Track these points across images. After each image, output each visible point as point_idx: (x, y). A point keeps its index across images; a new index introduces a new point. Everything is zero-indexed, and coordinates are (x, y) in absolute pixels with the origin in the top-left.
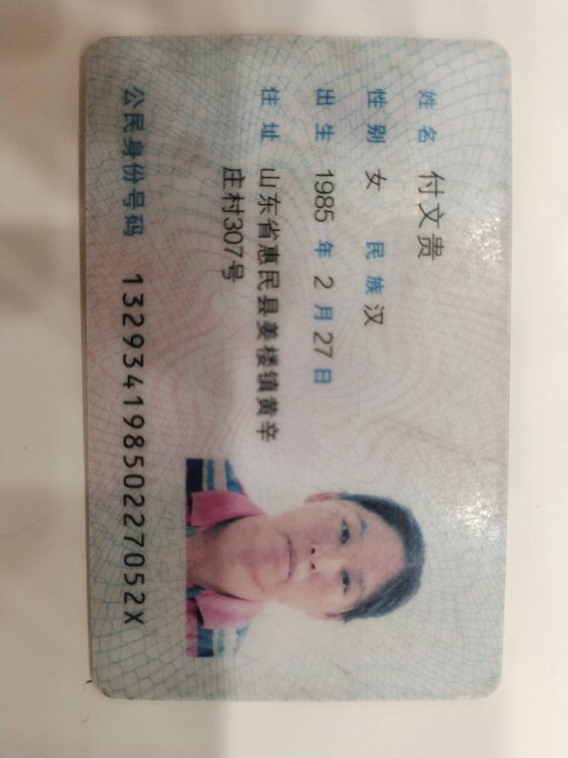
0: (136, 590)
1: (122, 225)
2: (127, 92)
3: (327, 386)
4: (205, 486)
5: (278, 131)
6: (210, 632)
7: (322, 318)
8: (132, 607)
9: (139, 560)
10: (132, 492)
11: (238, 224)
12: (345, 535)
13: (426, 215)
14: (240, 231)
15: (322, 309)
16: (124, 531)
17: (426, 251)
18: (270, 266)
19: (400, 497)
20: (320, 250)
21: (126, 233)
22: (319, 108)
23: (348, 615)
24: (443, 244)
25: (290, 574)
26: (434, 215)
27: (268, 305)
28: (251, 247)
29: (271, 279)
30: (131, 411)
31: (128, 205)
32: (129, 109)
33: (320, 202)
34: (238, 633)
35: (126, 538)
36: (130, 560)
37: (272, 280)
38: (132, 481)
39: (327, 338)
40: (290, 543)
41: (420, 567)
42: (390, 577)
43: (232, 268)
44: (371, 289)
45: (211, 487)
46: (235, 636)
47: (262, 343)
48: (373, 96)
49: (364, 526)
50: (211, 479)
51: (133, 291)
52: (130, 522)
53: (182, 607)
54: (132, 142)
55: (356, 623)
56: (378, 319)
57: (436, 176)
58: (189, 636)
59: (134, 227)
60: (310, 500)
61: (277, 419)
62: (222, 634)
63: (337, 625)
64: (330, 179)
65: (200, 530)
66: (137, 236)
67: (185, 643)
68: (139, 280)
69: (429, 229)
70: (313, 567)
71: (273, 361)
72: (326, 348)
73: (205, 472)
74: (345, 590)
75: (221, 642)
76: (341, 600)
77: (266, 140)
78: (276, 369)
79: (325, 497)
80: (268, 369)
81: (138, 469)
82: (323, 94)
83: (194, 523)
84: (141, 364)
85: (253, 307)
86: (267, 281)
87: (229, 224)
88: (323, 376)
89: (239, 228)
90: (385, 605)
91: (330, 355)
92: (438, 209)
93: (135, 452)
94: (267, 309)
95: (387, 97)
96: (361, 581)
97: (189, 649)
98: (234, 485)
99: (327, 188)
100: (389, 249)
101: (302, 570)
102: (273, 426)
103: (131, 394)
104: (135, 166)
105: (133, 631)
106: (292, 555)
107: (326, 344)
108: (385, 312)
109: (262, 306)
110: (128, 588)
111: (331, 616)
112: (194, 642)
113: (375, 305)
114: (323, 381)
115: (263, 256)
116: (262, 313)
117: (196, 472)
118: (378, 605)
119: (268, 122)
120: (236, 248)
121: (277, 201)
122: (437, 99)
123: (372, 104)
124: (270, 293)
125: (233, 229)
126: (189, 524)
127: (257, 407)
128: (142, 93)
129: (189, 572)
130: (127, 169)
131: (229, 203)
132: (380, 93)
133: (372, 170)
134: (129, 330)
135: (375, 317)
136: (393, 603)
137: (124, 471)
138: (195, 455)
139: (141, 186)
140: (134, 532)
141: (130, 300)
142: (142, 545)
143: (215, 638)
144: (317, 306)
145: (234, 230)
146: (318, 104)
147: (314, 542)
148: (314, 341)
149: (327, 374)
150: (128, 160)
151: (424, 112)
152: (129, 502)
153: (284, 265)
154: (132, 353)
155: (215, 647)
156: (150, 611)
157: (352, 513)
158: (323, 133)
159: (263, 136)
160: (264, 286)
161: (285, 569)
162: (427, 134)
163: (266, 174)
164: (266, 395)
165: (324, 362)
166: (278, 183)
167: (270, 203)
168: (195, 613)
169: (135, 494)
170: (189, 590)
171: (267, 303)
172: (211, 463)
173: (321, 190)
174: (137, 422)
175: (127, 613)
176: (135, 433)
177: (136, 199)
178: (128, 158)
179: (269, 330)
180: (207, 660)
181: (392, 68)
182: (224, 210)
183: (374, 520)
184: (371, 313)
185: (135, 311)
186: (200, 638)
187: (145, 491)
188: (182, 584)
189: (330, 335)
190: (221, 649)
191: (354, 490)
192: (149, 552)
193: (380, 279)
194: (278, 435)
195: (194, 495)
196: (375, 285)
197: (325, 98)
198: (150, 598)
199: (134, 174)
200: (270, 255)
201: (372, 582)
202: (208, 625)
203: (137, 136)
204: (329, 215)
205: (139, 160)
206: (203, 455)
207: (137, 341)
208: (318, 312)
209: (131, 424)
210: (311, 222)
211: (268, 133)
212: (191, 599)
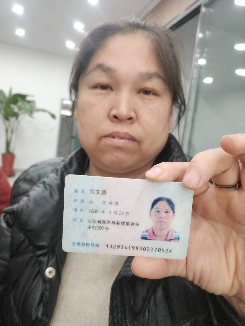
0: (165, 250)
1: (97, 247)
2: (73, 245)
3: (129, 213)
4: (146, 236)
5: (81, 219)
6: (175, 238)
7: (116, 213)
9: (160, 249)
12: (158, 212)
13: (98, 193)
15: (115, 213)
16: (154, 251)
17: (105, 193)
18: (106, 222)
19: (152, 201)
20: (104, 213)
21: (99, 247)
22: (77, 211)
23: (174, 212)
24: (104, 190)
25: (165, 222)
26: (98, 191)
28: (102, 225)
30: (131, 248)
32: (76, 245)
33: (95, 212)
36: (159, 251)
38: (144, 249)
40: (159, 222)
41: (166, 198)
42: (167, 204)
43: (106, 229)
45: (147, 235)
46: (176, 233)
47: (120, 224)
49: (157, 208)
50: (145, 235)
51: (109, 246)
52: (152, 250)
58: (175, 242)
59: (97, 245)
60: (151, 218)
64: (90, 210)
65: (155, 238)
68: (107, 245)
69: (101, 192)
70: (164, 218)
74: (169, 212)
75: (177, 236)
79: (150, 215)
80: (125, 223)
81: (142, 248)
82: (75, 210)
84: (123, 246)
85: (113, 225)
88: (127, 214)
90: (172, 205)
92: (97, 191)
93: (139, 248)
95: (76, 199)
96: (168, 209)
98: (147, 231)
100: (104, 200)
101: (164, 220)
102: (136, 223)
106: (161, 222)
107: (121, 213)
111: (174, 215)
113: (115, 203)
114: (128, 214)
117: (144, 238)
118: (173, 207)
119: (79, 220)
120: (102, 228)
126: (153, 240)
129: (163, 241)
130: (87, 246)
133: (89, 202)
134: (116, 247)
135: (117, 204)
136: (172, 203)
137: (142, 250)
139: (90, 244)
143: (176, 237)
147: (159, 217)
148: (121, 215)
151: (78, 192)
152: (148, 250)
155: (178, 237)
157: (154, 210)
158: (82, 211)
161: (163, 223)
163: (89, 222)
164: (130, 224)
165: (125, 214)
166: (91, 219)
167: (94, 221)
168: (171, 240)
170: (166, 241)
172: (142, 235)
174: (133, 247)
176: (135, 248)
177: (92, 245)
178: (85, 245)
180: (180, 238)
181: (70, 197)
182: (95, 229)
183: (156, 206)
185: (113, 246)
186: (176, 239)
187: (146, 247)
189: (120, 212)
190: (178, 236)
193: (110, 202)
194: (138, 223)
195: (148, 238)
196: (111, 203)
201: (168, 207)
202: (173, 238)
210: (98, 214)
211: (81, 221)
212: (168, 240)
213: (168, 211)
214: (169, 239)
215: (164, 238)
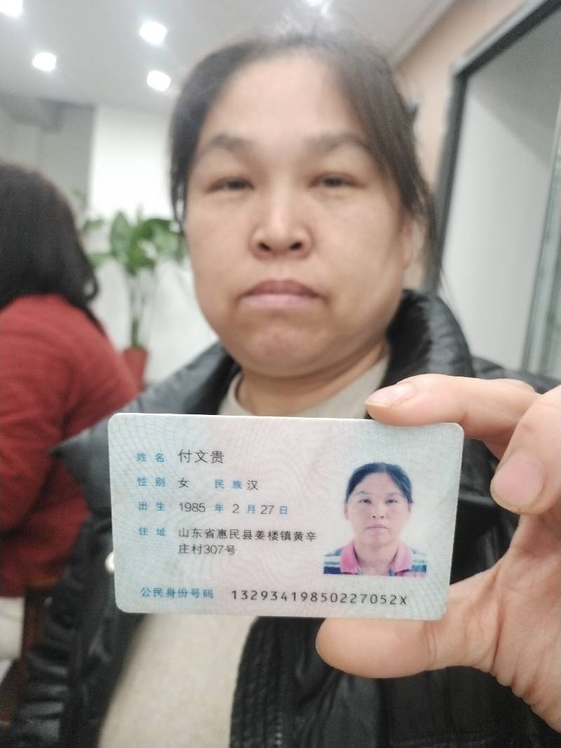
0: (389, 599)
1: (208, 599)
2: (143, 595)
3: (288, 507)
4: (337, 566)
5: (160, 528)
7: (254, 510)
8: (398, 601)
9: (374, 597)
10: (339, 599)
11: (207, 547)
12: (366, 501)
13: (201, 459)
15: (249, 510)
16: (359, 603)
17: (219, 459)
18: (228, 533)
20: (220, 510)
22: (148, 509)
23: (410, 501)
24: (216, 451)
25: (385, 528)
27: (247, 535)
28: (217, 541)
29: (234, 534)
32: (152, 594)
33: (195, 509)
34: (415, 553)
35: (362, 602)
38: (334, 599)
39: (264, 508)
40: (369, 528)
41: (387, 465)
42: (390, 480)
43: (229, 551)
44: (239, 486)
45: (338, 563)
46: (416, 555)
47: (266, 538)
49: (362, 492)
50: (334, 564)
51: (240, 595)
52: (355, 600)
55: (414, 497)
56: (254, 483)
58: (415, 576)
59: (208, 594)
60: (347, 518)
61: (305, 532)
62: (415, 561)
63: (414, 507)
64: (183, 505)
65: (360, 569)
69: (208, 457)
70: (382, 517)
71: (275, 533)
72: (269, 508)
73: (330, 566)
74: (396, 502)
75: (419, 562)
76: (401, 502)
77: (165, 533)
78: (279, 532)
79: (346, 511)
80: (279, 536)
81: (328, 596)
82: (141, 507)
83: (356, 572)
84: (275, 593)
85: (248, 541)
88: (283, 510)
90: (405, 483)
91: (273, 506)
92: (198, 453)
93: (319, 597)
94: (249, 535)
95: (141, 477)
96: (392, 494)
97: (422, 576)
98: (337, 553)
99: (188, 506)
100: (218, 477)
101: (384, 522)
104: (179, 592)
106: (375, 527)
107: (267, 509)
109: (248, 537)
111: (409, 509)
112: (418, 574)
113: (247, 485)
114: (286, 510)
116: (251, 537)
117: (331, 570)
118: (406, 487)
119: (156, 533)
120: (219, 548)
121: (195, 530)
124: (241, 534)
125: (209, 549)
126: (357, 574)
129: (381, 575)
130: (181, 596)
131: (196, 551)
132: (139, 480)
133: (179, 485)
134: (259, 596)
136: (404, 479)
137: (329, 601)
139: (189, 590)
140: (359, 598)
143: (417, 564)
144: (248, 512)
146: (146, 509)
147: (370, 516)
149: (283, 508)
150: (176, 595)
151: (147, 458)
152: (344, 600)
155: (422, 564)
157: (355, 497)
158: (161, 507)
159: (163, 535)
160: (238, 536)
163: (182, 534)
164: (292, 537)
165: (276, 509)
166: (186, 528)
167: (196, 533)
168: (403, 572)
169: (340, 597)
170: (391, 575)
172: (326, 563)
174: (304, 595)
176: (310, 596)
177: (195, 593)
180: (428, 568)
181: (126, 474)
182: (200, 553)
184: (252, 486)
185: (250, 594)
186: (416, 571)
187: (339, 593)
189: (263, 506)
190: (423, 562)
192: (369, 594)
193: (234, 482)
194: (313, 532)
195: (342, 571)
196: (237, 484)
197: (143, 506)
199: (183, 593)
200: (222, 533)
201: (393, 489)
202: (410, 567)
203: (165, 591)
205: (176, 591)
208: (251, 512)
209: (305, 598)
210: (206, 514)
211: (161, 532)
213: (393, 498)
215: (384, 568)
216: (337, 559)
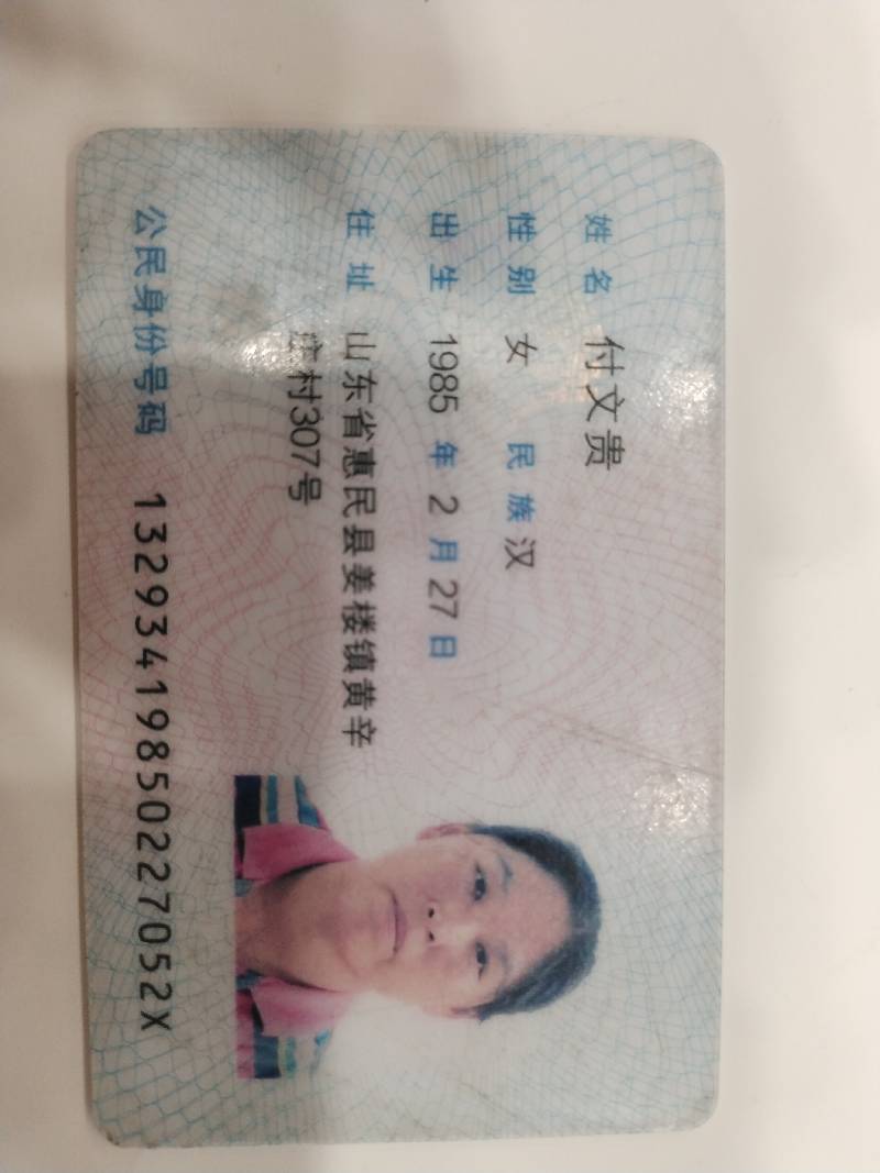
0: (159, 978)
1: (134, 418)
2: (139, 214)
3: (453, 660)
4: (264, 817)
5: (373, 276)
6: (274, 1040)
7: (440, 558)
8: (152, 1005)
9: (162, 933)
10: (149, 828)
11: (312, 417)
13: (598, 403)
14: (316, 426)
15: (441, 544)
16: (135, 889)
17: (598, 456)
18: (361, 481)
19: (562, 827)
20: (437, 456)
21: (139, 430)
22: (434, 241)
23: (486, 1010)
24: (623, 446)
25: (396, 950)
26: (610, 403)
27: (358, 540)
28: (333, 450)
29: (363, 500)
30: (149, 703)
31: (142, 387)
32: (142, 241)
33: (438, 382)
34: (317, 1041)
35: (142, 900)
36: (149, 933)
37: (365, 501)
38: (150, 812)
39: (449, 589)
40: (395, 902)
41: (595, 934)
42: (548, 950)
43: (303, 483)
44: (516, 514)
45: (274, 819)
46: (312, 1046)
47: (350, 597)
48: (515, 224)
49: (508, 873)
50: (273, 806)
51: (151, 519)
52: (147, 876)
53: (230, 1004)
54: (147, 292)
55: (498, 1022)
56: (527, 559)
57: (611, 343)
58: (241, 1047)
59: (151, 420)
61: (372, 713)
62: (292, 1044)
63: (467, 1026)
64: (452, 348)
65: (256, 885)
66: (157, 434)
67: (235, 1059)
68: (161, 502)
69: (603, 423)
70: (431, 937)
71: (367, 624)
72: (449, 604)
73: (264, 795)
74: (481, 971)
75: (290, 1056)
76: (474, 987)
77: (354, 289)
78: (371, 637)
79: (448, 830)
80: (360, 637)
81: (159, 793)
82: (440, 220)
83: (246, 875)
84: (164, 631)
85: (337, 542)
86: (358, 502)
87: (299, 415)
88: (443, 647)
89: (314, 423)
90: (540, 993)
91: (455, 616)
92: (614, 393)
93: (155, 766)
94: (357, 545)
95: (537, 225)
96: (504, 959)
97: (242, 1068)
98: (309, 814)
99: (448, 361)
100: (543, 453)
101: (415, 944)
102: (369, 724)
103: (148, 678)
104: (154, 327)
105: (154, 1041)
106: (399, 919)
107: (447, 598)
108: (537, 549)
109: (350, 541)
110: (146, 977)
111: (459, 1012)
112: (249, 1057)
113: (522, 539)
114: (444, 655)
115: (350, 464)
116: (350, 551)
117: (249, 796)
118: (529, 994)
119: (358, 262)
120: (310, 453)
121: (371, 382)
122: (613, 227)
123: (515, 237)
124: (361, 521)
126: (239, 876)
127: (344, 695)
128: (163, 216)
129: (238, 950)
130: (140, 333)
131: (298, 385)
132: (527, 218)
133: (516, 335)
134: (146, 579)
135: (521, 556)
136: (554, 987)
137: (138, 795)
138: (247, 769)
139: (162, 358)
140: (154, 890)
141: (145, 533)
142: (166, 909)
143: (282, 1049)
144: (434, 541)
145: (305, 425)
146: (433, 235)
147: (432, 900)
148: (430, 594)
149: (449, 643)
150: (142, 319)
151: (593, 247)
152: (146, 844)
153: (385, 478)
154: (150, 614)
155: (282, 1062)
156: (180, 1011)
157: (490, 854)
158: (441, 279)
159: (350, 283)
160: (352, 511)
161: (388, 941)
162: (597, 281)
163: (355, 340)
164: (357, 676)
165: (444, 625)
166: (374, 354)
167: (361, 385)
168: (250, 1012)
169: (156, 831)
170: (240, 978)
171: (357, 536)
172: (273, 780)
173: (438, 365)
174: (158, 720)
175: (145, 1015)
176: (154, 736)
177: (154, 379)
178: (142, 315)
179: (361, 578)
180: (269, 1082)
181: (544, 181)
182: (290, 395)
183: (522, 864)
184: (517, 551)
185: (154, 550)
186: (258, 1049)
187: (171, 826)
188: (229, 971)
189: (455, 585)
190: (292, 1066)
191: (492, 818)
192: (177, 919)
193: (528, 499)
194: (376, 737)
195: (248, 831)
196: (521, 508)
197: (444, 225)
198: (179, 990)
199: (152, 340)
200: (362, 463)
201: (521, 960)
202: (268, 1031)
203: (156, 282)
204: (452, 402)
205: (159, 319)
206: (262, 770)
207: (158, 596)
208: (435, 550)
209: (149, 724)
210: (424, 413)
211: (358, 278)
212: (244, 991)
213: (493, 961)
214: (260, 996)
215: (264, 955)
216: (288, 813)
